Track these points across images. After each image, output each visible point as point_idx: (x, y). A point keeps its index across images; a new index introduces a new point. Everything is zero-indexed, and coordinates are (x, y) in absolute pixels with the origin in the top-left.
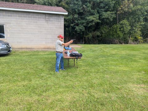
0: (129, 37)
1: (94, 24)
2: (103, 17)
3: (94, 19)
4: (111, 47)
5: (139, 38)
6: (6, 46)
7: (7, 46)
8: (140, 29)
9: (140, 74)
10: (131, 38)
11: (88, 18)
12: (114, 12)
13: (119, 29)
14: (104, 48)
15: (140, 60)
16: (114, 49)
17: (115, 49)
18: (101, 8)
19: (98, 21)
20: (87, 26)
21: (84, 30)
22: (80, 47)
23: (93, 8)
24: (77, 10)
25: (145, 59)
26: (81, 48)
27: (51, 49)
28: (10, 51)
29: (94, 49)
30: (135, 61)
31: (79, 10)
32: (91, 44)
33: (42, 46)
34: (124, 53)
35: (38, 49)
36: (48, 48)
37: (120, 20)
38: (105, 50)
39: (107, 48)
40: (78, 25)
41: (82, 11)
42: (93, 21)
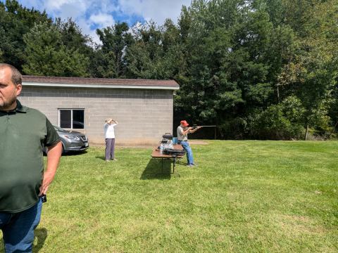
0: (306, 128)
1: (233, 105)
2: (250, 93)
3: (233, 97)
4: (264, 145)
5: (328, 129)
6: (79, 139)
7: (81, 140)
8: (326, 112)
9: (309, 194)
10: (308, 129)
11: (222, 96)
12: (268, 84)
13: (282, 113)
14: (249, 146)
15: (320, 169)
16: (269, 148)
17: (271, 148)
18: (246, 78)
19: (241, 100)
20: (220, 110)
21: (215, 116)
22: (206, 143)
23: (231, 79)
24: (203, 84)
25: (332, 166)
26: (206, 145)
27: (151, 145)
28: (84, 147)
29: (231, 148)
30: (307, 170)
31: (206, 84)
32: (229, 139)
33: (137, 141)
34: (287, 154)
35: (131, 145)
36: (146, 144)
37: (283, 98)
38: (250, 150)
39: (257, 145)
40: (204, 107)
41: (211, 84)
42: (231, 100)
